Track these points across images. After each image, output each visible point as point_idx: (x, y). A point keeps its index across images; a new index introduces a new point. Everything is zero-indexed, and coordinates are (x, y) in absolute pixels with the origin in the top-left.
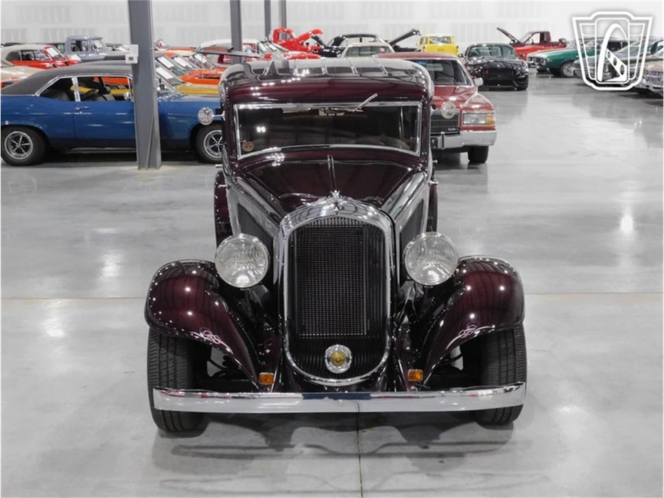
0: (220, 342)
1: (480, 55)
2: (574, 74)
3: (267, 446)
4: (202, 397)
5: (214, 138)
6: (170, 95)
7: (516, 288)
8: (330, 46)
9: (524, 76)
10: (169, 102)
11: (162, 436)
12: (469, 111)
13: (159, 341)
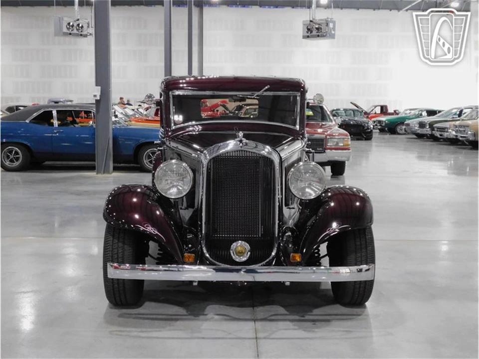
0: (156, 232)
1: (339, 116)
2: (405, 131)
3: (187, 314)
4: (143, 270)
5: (151, 155)
6: (121, 125)
7: (367, 205)
8: (233, 111)
9: (369, 130)
10: (120, 129)
11: (111, 308)
12: (331, 137)
13: (112, 234)
